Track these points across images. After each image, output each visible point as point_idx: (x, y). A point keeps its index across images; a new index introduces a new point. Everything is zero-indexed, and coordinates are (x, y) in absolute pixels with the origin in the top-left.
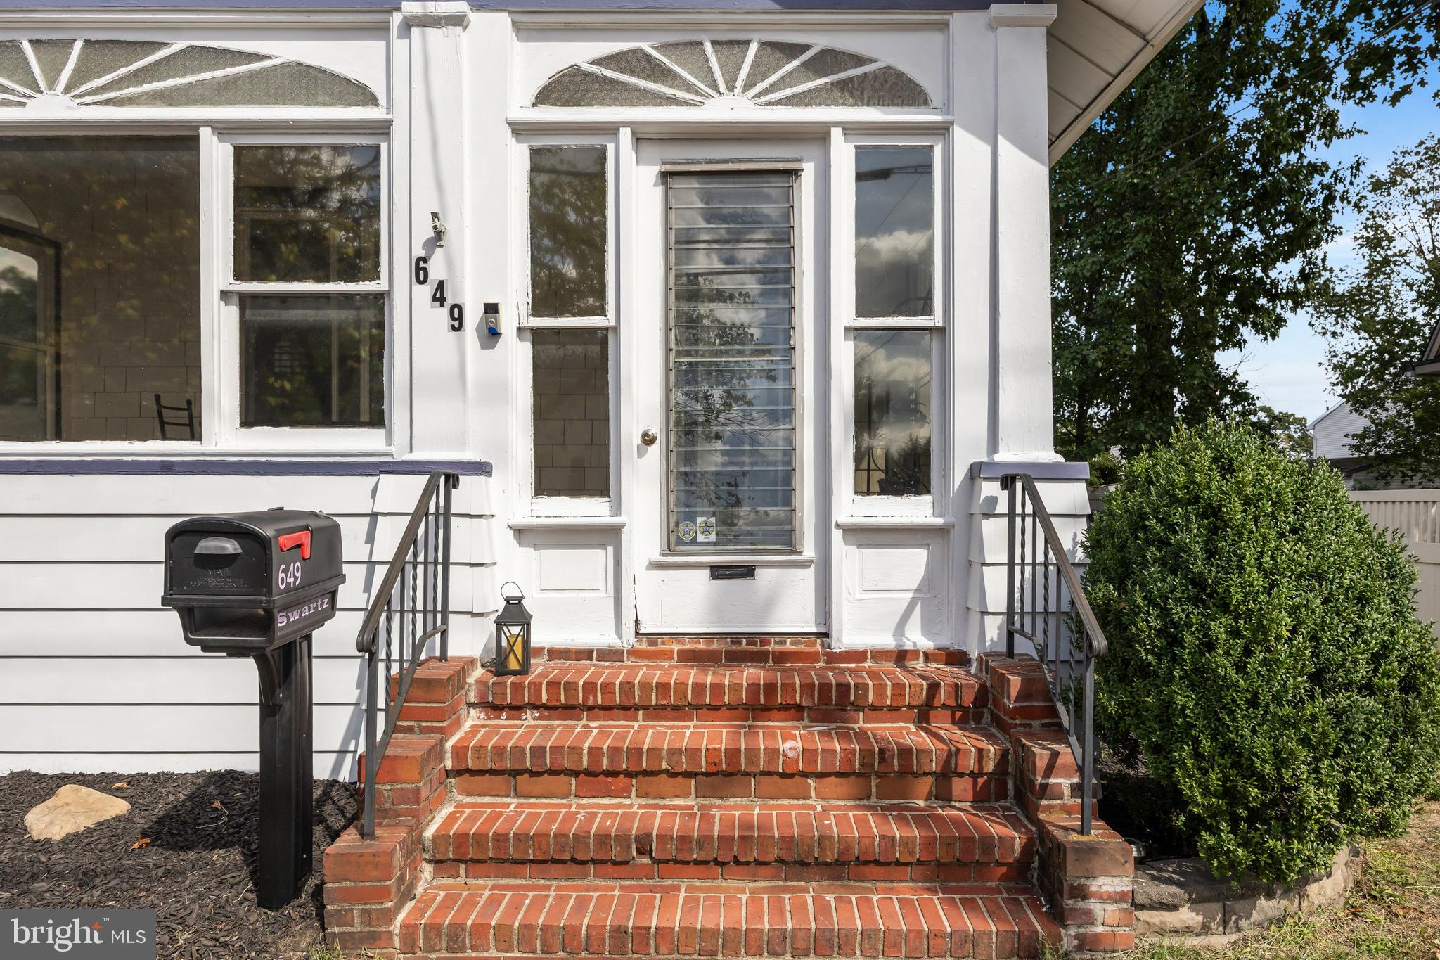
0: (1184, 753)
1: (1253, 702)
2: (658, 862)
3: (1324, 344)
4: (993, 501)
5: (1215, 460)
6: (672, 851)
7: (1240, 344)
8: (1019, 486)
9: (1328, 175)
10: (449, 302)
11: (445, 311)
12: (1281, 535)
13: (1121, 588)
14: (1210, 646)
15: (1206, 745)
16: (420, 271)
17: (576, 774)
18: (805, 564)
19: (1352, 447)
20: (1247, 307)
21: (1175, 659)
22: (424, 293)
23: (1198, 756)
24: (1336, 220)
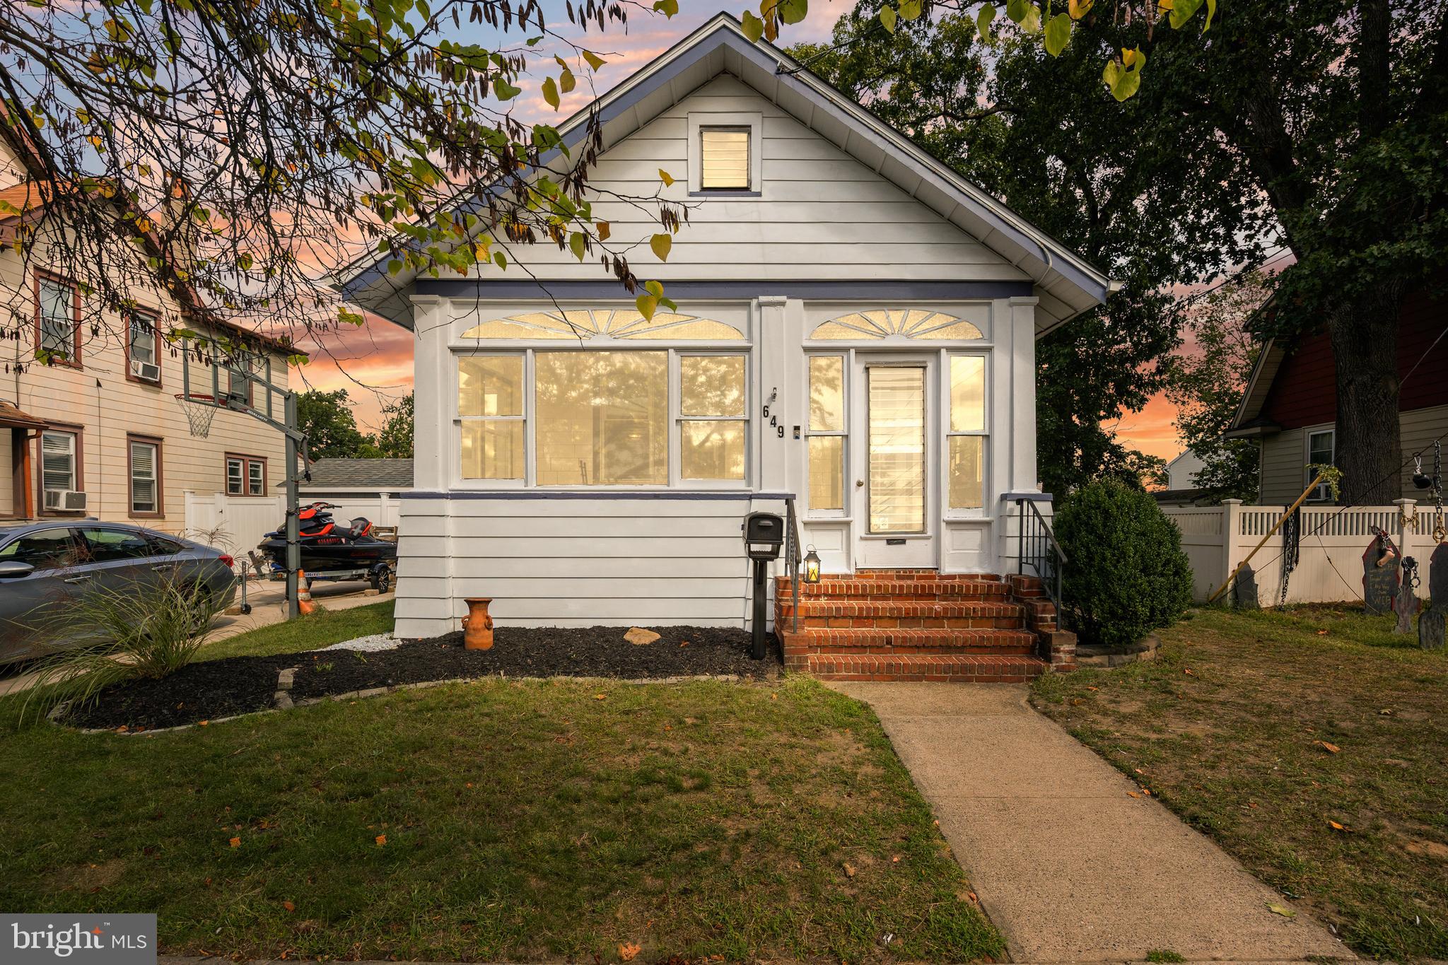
0: (1095, 599)
1: (1120, 579)
2: (894, 646)
3: (1175, 409)
4: (1012, 510)
5: (1106, 492)
6: (899, 642)
7: (1119, 415)
8: (1025, 503)
9: (1174, 304)
10: (778, 425)
11: (776, 429)
12: (1131, 520)
13: (1070, 542)
14: (1104, 559)
15: (1103, 596)
16: (765, 411)
17: (852, 618)
18: (928, 538)
19: (1195, 482)
20: (1122, 392)
21: (1092, 566)
22: (767, 421)
23: (1100, 600)
24: (1180, 334)
